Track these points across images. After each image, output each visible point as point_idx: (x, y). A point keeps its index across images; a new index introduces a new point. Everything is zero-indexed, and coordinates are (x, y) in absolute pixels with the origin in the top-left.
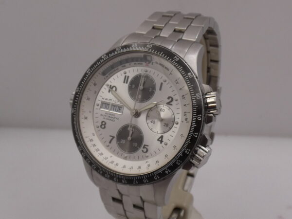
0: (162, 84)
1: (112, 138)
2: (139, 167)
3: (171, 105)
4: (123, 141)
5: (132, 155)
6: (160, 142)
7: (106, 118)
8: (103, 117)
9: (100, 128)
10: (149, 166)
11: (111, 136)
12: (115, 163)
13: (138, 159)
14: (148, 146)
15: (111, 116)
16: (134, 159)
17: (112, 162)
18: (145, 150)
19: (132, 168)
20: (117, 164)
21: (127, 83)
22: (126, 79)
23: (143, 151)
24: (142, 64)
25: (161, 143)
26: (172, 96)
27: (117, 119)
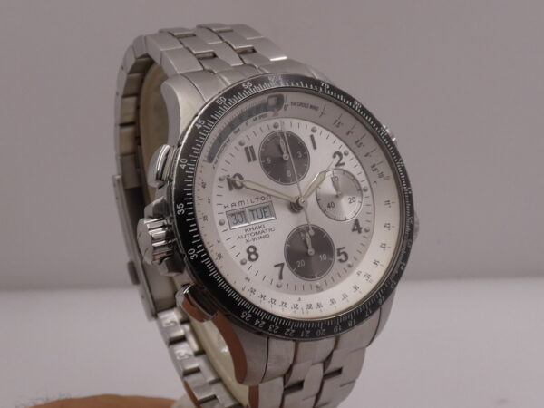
0: (312, 137)
1: (279, 267)
2: (356, 288)
3: (343, 164)
4: (301, 263)
5: (328, 277)
6: (357, 232)
7: (250, 238)
8: (244, 240)
9: (249, 263)
10: (368, 276)
11: (276, 266)
12: (314, 306)
13: (341, 277)
14: (343, 248)
15: (257, 231)
16: (334, 282)
17: (310, 307)
18: (342, 257)
19: (345, 297)
20: (319, 305)
21: (255, 159)
22: (250, 154)
23: (341, 261)
24: (266, 115)
25: (360, 232)
26: (338, 150)
27: (270, 230)
